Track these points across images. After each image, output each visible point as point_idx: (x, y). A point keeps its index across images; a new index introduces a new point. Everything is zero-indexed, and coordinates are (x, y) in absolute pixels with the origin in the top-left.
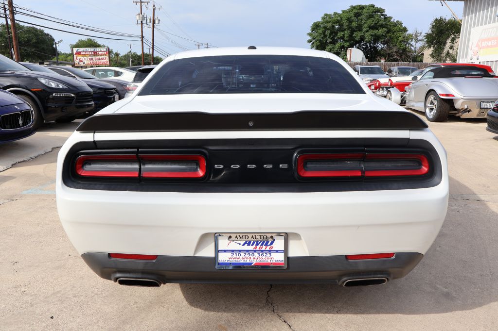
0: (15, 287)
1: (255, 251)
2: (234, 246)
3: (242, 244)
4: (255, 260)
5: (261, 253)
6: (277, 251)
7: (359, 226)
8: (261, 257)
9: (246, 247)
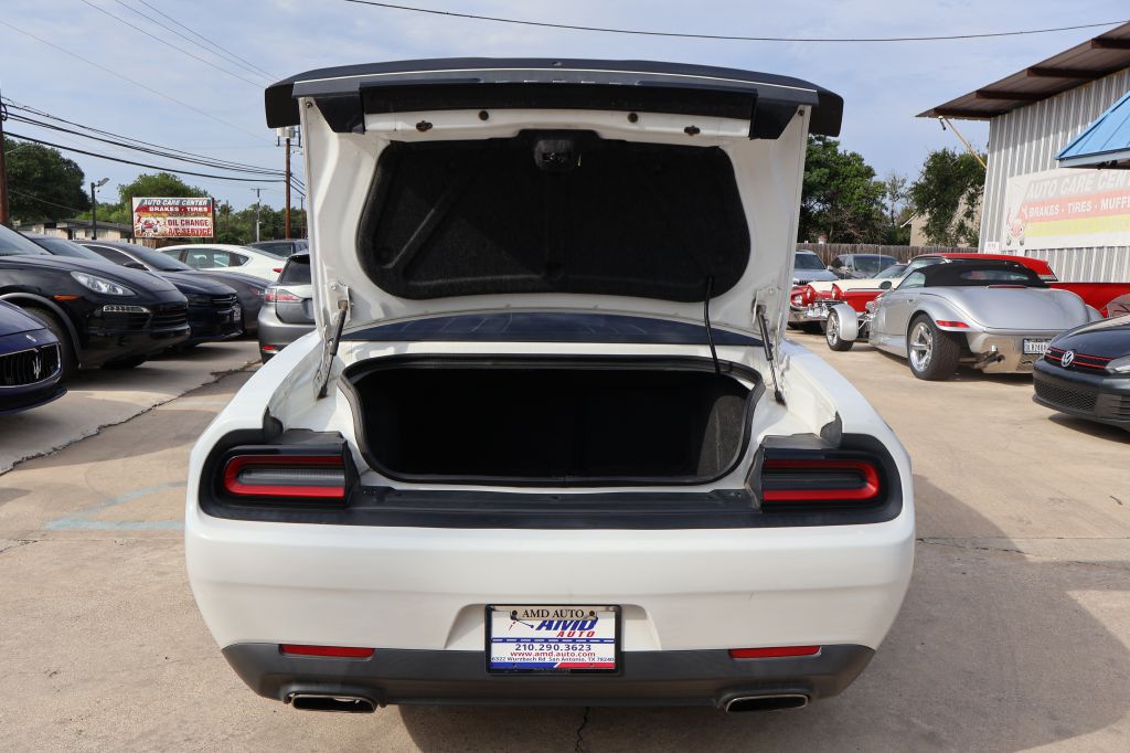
0: (61, 723)
1: (560, 641)
2: (522, 630)
3: (536, 627)
4: (560, 657)
5: (571, 645)
6: (602, 641)
7: (751, 594)
8: (571, 651)
9: (544, 633)
